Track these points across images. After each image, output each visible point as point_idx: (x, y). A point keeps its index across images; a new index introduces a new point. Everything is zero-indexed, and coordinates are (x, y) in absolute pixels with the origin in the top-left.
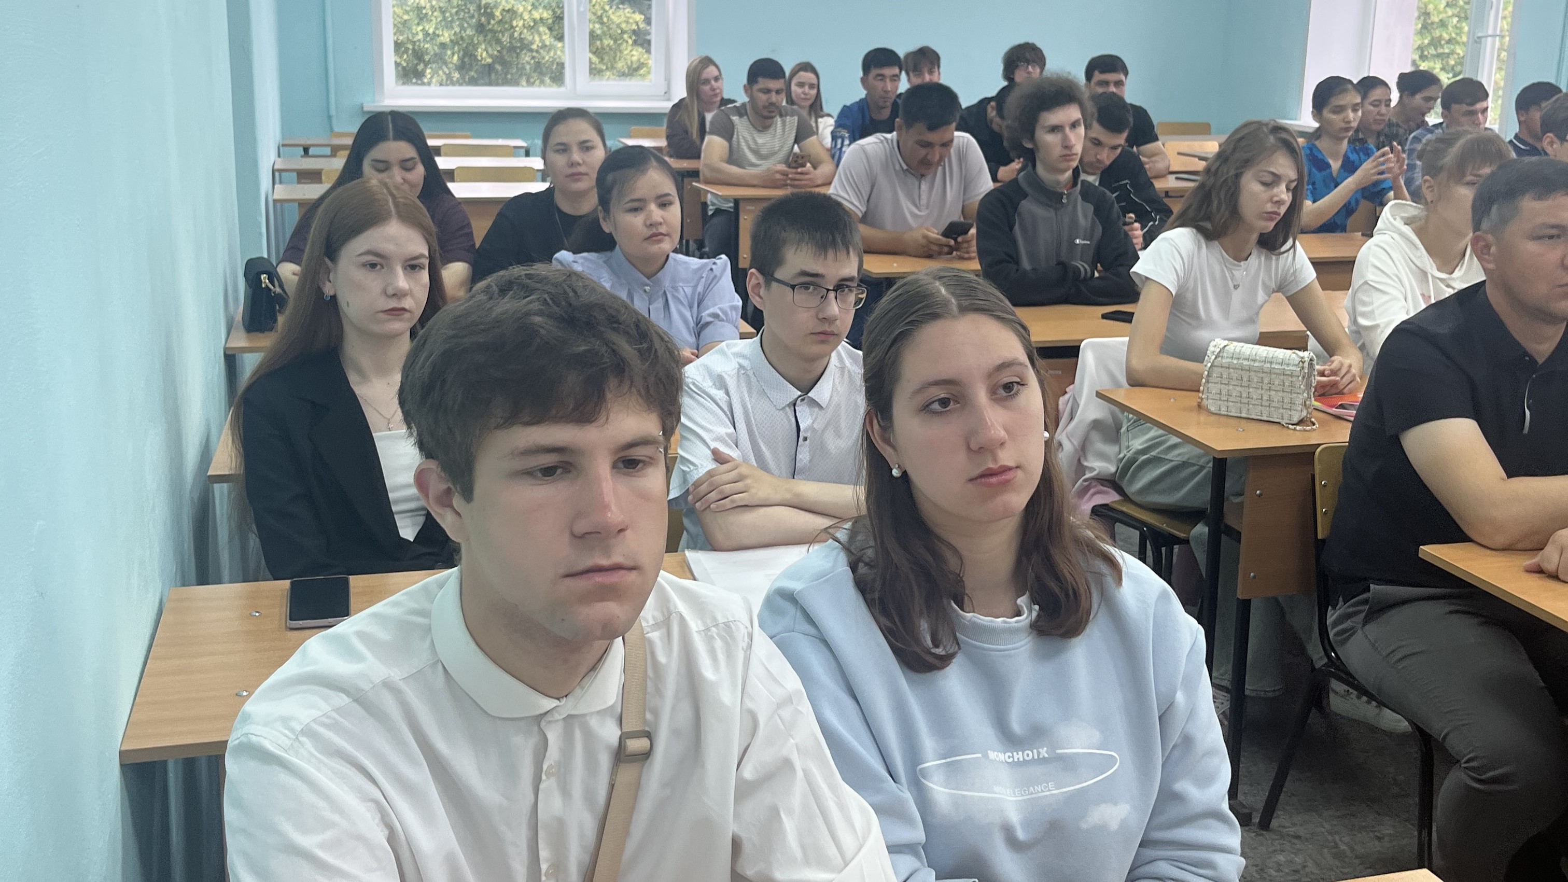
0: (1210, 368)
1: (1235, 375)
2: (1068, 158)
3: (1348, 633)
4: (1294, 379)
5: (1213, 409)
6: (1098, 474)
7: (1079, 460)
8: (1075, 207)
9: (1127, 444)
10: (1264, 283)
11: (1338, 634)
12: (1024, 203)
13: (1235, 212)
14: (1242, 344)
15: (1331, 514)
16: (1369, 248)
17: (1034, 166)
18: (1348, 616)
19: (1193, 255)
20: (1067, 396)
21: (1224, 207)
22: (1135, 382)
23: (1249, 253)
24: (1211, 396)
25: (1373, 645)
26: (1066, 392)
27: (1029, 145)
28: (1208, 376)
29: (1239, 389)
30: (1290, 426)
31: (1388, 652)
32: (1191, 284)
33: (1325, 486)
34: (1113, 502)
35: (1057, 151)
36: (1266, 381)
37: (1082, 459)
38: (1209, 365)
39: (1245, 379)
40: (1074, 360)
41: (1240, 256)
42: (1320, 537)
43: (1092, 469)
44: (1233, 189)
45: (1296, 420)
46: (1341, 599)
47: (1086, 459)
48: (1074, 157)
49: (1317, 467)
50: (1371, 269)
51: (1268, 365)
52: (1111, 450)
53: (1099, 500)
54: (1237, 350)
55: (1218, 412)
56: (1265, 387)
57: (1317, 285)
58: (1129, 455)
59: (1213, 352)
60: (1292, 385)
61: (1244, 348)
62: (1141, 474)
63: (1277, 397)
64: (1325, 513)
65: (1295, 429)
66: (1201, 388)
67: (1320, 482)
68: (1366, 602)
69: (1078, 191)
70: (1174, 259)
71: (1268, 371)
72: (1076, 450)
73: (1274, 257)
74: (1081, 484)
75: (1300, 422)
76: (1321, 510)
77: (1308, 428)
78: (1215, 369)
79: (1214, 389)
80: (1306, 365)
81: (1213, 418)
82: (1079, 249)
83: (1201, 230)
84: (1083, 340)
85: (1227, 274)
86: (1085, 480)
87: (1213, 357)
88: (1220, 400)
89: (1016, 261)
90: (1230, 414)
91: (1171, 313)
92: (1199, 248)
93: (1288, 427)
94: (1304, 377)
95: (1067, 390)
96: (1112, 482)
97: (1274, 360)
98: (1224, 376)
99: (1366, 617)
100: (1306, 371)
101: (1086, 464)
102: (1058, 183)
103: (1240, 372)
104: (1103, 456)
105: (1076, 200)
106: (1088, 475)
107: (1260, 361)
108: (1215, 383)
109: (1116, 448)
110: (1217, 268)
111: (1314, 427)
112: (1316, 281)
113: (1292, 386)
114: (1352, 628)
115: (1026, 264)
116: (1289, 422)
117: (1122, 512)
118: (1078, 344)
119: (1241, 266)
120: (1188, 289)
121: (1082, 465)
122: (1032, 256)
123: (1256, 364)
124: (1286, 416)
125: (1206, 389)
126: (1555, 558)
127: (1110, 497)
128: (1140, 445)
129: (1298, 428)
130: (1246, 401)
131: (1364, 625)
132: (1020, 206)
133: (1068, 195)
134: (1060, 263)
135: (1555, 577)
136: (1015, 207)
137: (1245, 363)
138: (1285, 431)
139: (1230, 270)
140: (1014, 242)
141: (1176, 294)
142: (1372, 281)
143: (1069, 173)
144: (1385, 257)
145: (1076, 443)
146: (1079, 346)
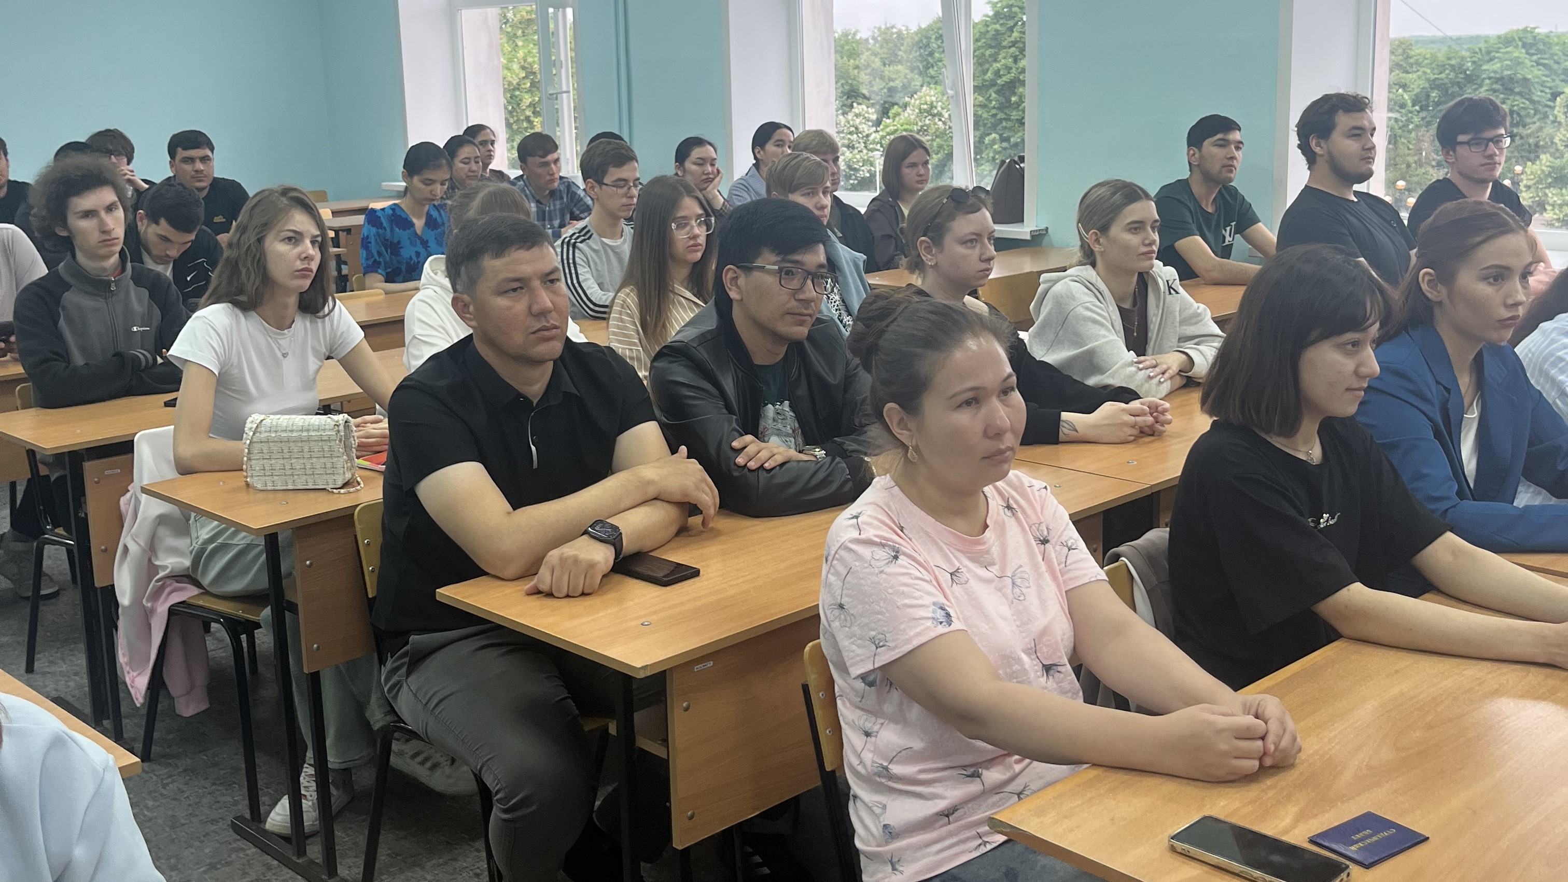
0: (249, 445)
1: (275, 448)
2: (109, 243)
3: (397, 686)
4: (332, 443)
5: (259, 486)
6: (171, 572)
7: (150, 560)
8: (127, 293)
9: (196, 535)
10: (313, 348)
11: (390, 690)
12: (67, 295)
13: (266, 278)
14: (278, 416)
15: (377, 571)
16: (414, 304)
17: (74, 256)
18: (395, 670)
19: (231, 331)
20: (128, 495)
21: (253, 275)
22: (185, 469)
23: (291, 321)
24: (255, 473)
25: (415, 695)
26: (129, 491)
27: (64, 234)
28: (249, 453)
29: (282, 461)
30: (335, 490)
31: (427, 699)
32: (235, 360)
33: (368, 544)
34: (188, 599)
35: (95, 237)
36: (306, 449)
37: (153, 559)
38: (248, 442)
39: (285, 451)
40: (130, 455)
41: (282, 324)
42: (370, 596)
43: (165, 567)
44: (258, 256)
45: (340, 484)
46: (389, 654)
47: (157, 558)
48: (116, 241)
49: (358, 527)
50: (417, 323)
51: (305, 434)
52: (182, 543)
53: (176, 598)
54: (274, 423)
55: (265, 488)
56: (307, 455)
57: (366, 345)
58: (197, 546)
59: (251, 428)
60: (331, 449)
61: (281, 420)
62: (212, 563)
63: (318, 464)
64: (373, 571)
65: (339, 493)
66: (244, 467)
67: (363, 542)
68: (405, 655)
69: (129, 276)
70: (211, 338)
71: (305, 439)
72: (144, 551)
73: (319, 320)
74: (154, 586)
75: (345, 485)
76: (368, 569)
77: (352, 490)
78: (255, 445)
79: (256, 464)
80: (341, 428)
81: (260, 495)
82: (139, 336)
83: (236, 304)
84: (136, 433)
85: (273, 344)
86: (158, 581)
87: (251, 434)
88: (265, 476)
89: (65, 357)
90: (276, 488)
91: (216, 391)
92: (238, 322)
93: (333, 492)
94: (340, 441)
95: (129, 488)
96: (188, 577)
97: (311, 427)
98: (265, 451)
99: (408, 668)
100: (342, 434)
101: (157, 563)
102: (105, 270)
103: (280, 445)
104: (175, 551)
105: (128, 286)
106: (161, 574)
107: (297, 431)
108: (257, 459)
109: (188, 541)
110: (261, 339)
111: (359, 488)
112: (365, 341)
113: (331, 451)
114: (399, 682)
115: (78, 359)
116: (333, 486)
117: (201, 607)
118: (131, 439)
119: (284, 334)
120: (232, 365)
121: (153, 564)
122: (83, 350)
123: (295, 434)
124: (330, 482)
125: (249, 466)
126: (548, 579)
127: (188, 593)
128: (207, 534)
129: (342, 491)
130: (289, 472)
131: (407, 678)
132: (62, 299)
133: (117, 282)
134: (117, 354)
135: (550, 595)
136: (58, 301)
137: (284, 435)
138: (331, 496)
139: (276, 341)
140: (60, 337)
141: (219, 374)
142: (419, 335)
143: (115, 259)
144: (429, 310)
145: (142, 544)
146: (133, 440)
